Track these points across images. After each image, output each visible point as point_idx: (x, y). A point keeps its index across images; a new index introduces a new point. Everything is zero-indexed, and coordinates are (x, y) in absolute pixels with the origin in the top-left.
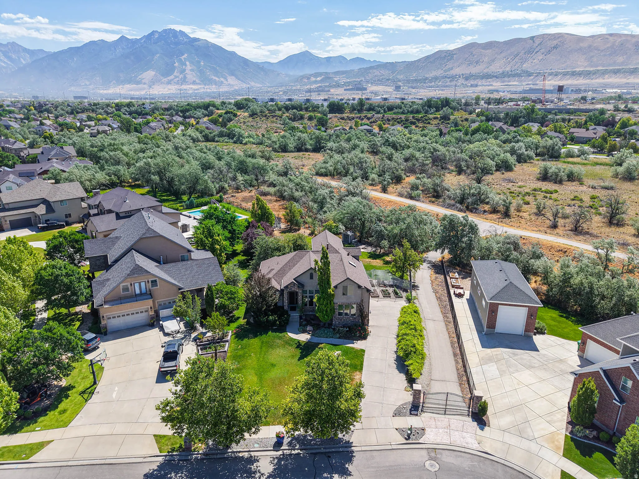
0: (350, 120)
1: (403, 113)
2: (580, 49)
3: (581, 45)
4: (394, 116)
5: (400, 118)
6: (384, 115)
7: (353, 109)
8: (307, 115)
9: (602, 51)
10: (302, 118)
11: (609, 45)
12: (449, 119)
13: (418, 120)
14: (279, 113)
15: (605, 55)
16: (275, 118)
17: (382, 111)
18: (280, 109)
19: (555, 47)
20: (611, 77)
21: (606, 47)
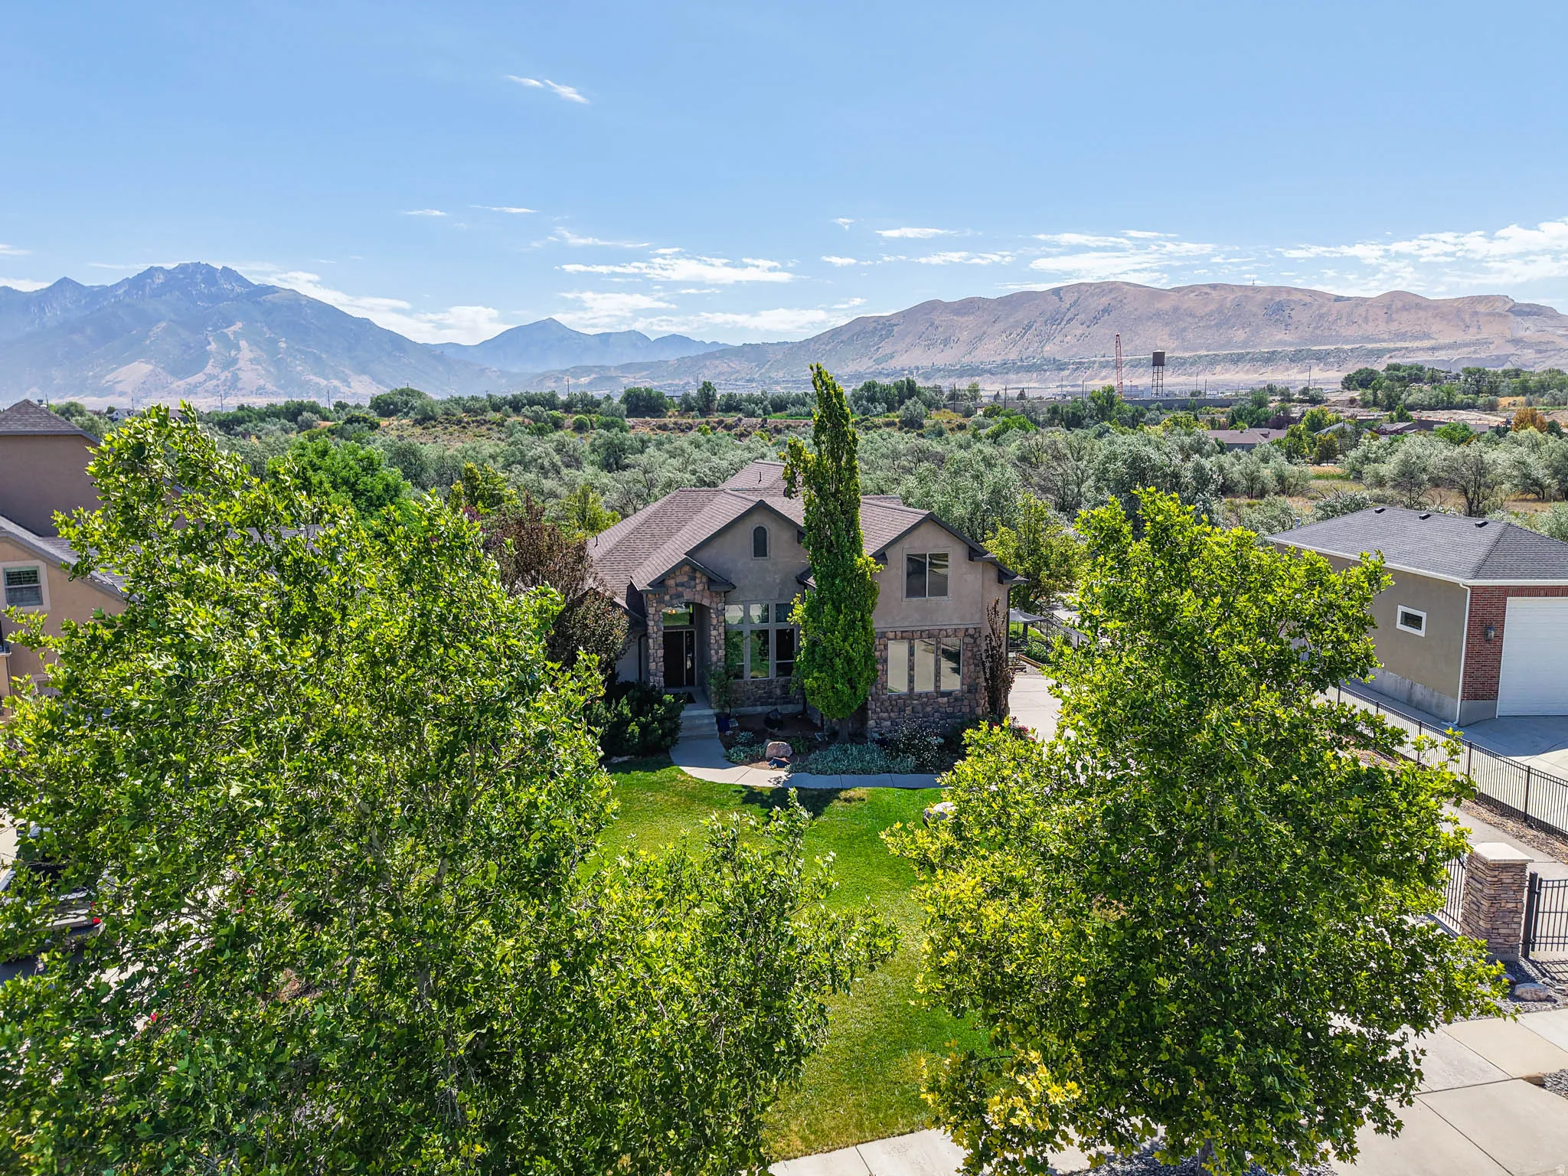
0: (682, 431)
2: (1158, 315)
3: (1158, 306)
4: (789, 421)
6: (765, 420)
7: (687, 407)
8: (570, 420)
9: (1202, 318)
10: (557, 425)
11: (1212, 307)
12: (921, 426)
14: (492, 416)
15: (1210, 327)
16: (484, 428)
17: (760, 412)
18: (496, 408)
19: (1106, 311)
20: (1227, 371)
21: (1207, 310)
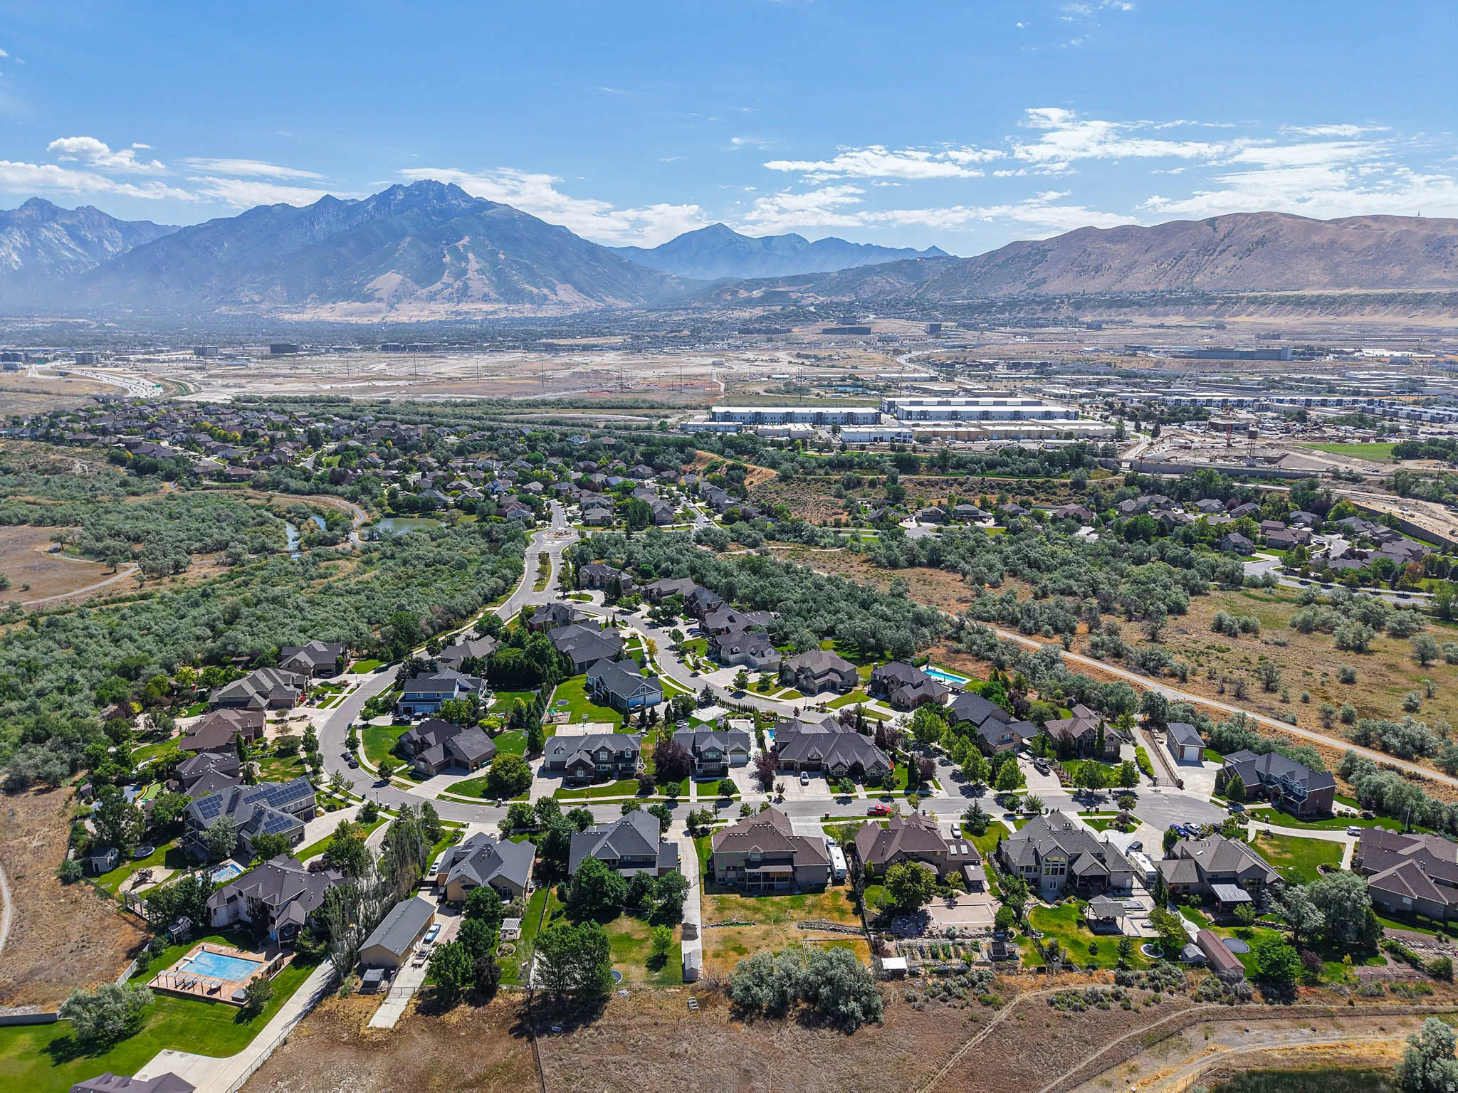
0: (933, 486)
1: (1012, 474)
2: (1313, 248)
3: (1315, 239)
4: (999, 480)
5: (1010, 484)
6: (984, 479)
7: (931, 465)
9: (1358, 253)
10: (859, 483)
11: (1371, 241)
13: (1038, 488)
15: (1364, 263)
20: (1376, 312)
21: (1364, 245)
